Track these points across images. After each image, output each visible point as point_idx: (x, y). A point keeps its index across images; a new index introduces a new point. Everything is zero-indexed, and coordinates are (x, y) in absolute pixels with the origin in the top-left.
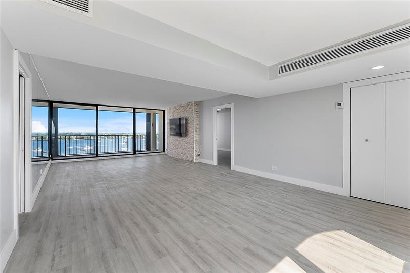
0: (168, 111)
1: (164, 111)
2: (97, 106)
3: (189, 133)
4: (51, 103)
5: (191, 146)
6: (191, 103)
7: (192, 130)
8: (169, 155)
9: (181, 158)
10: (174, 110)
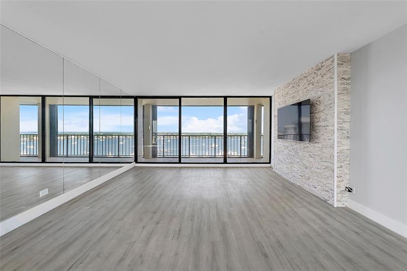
0: (276, 96)
1: (270, 97)
3: (322, 134)
4: (136, 98)
5: (326, 164)
6: (326, 60)
7: (331, 128)
8: (277, 172)
9: (298, 184)
10: (287, 90)
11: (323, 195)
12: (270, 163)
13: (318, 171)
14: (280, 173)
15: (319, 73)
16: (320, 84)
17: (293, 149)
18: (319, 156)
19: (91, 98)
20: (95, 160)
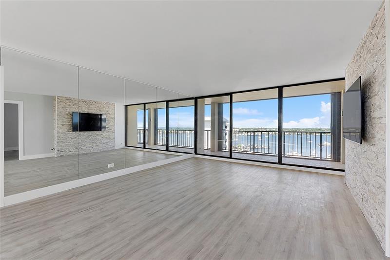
3: (377, 130)
15: (374, 32)
19: (167, 102)
20: (170, 149)
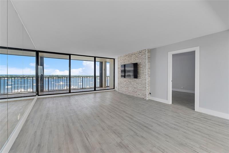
0: (119, 59)
1: (114, 59)
2: (70, 55)
4: (37, 52)
5: (143, 86)
6: (143, 50)
7: (145, 73)
8: (120, 92)
9: (131, 95)
10: (125, 57)
11: (143, 97)
12: (114, 89)
13: (141, 89)
14: (122, 92)
15: (140, 54)
16: (141, 58)
17: (129, 82)
18: (140, 83)
